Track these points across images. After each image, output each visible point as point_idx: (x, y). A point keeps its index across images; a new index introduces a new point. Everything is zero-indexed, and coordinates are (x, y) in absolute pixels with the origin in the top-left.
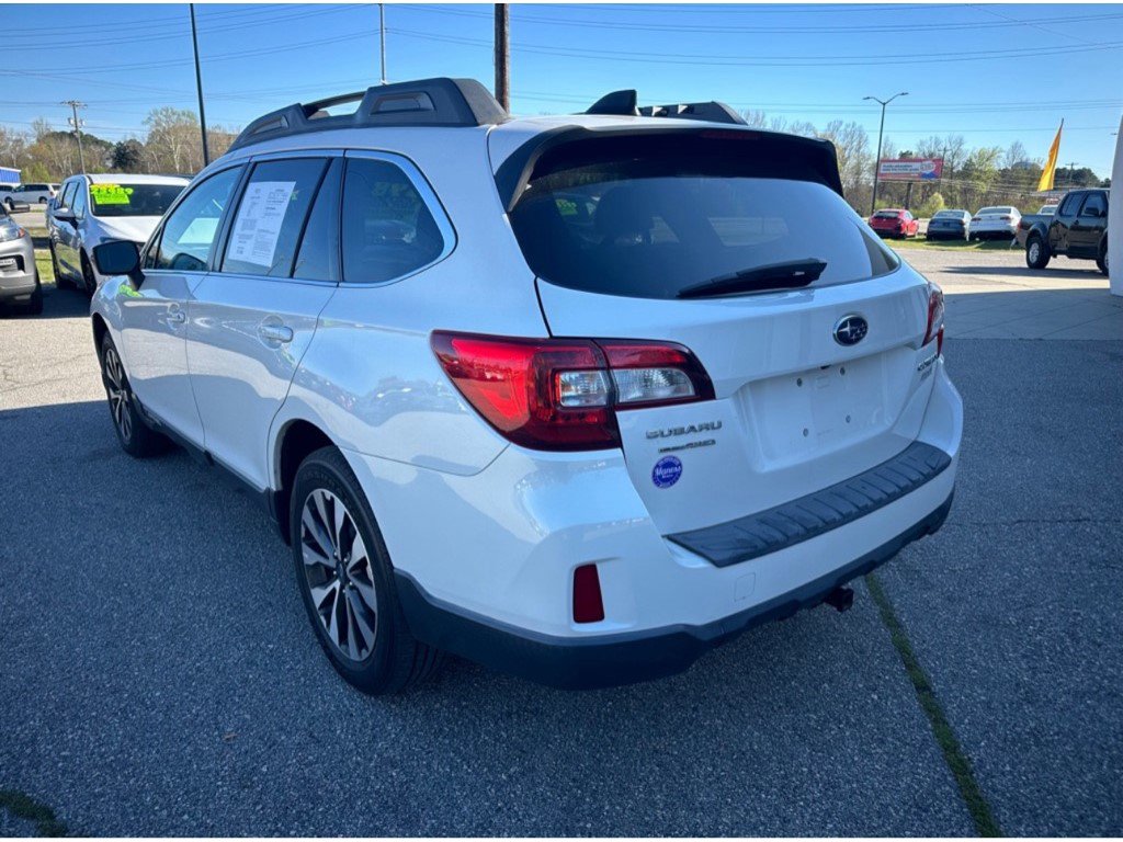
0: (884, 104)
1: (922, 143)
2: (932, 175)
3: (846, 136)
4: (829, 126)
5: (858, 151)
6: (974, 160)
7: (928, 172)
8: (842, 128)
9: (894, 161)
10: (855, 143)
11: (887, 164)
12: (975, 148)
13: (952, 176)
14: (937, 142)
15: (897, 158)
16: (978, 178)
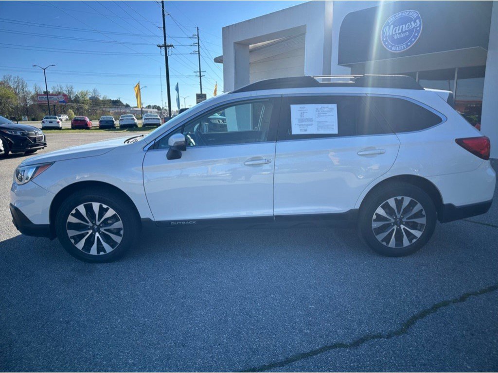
0: (44, 69)
1: (54, 87)
2: (63, 102)
3: (15, 82)
4: (4, 77)
5: (23, 90)
6: (79, 95)
7: (62, 100)
8: (12, 78)
9: (41, 95)
10: (21, 86)
11: (41, 96)
12: (78, 91)
13: (72, 102)
14: (61, 88)
15: (43, 94)
16: (83, 103)
